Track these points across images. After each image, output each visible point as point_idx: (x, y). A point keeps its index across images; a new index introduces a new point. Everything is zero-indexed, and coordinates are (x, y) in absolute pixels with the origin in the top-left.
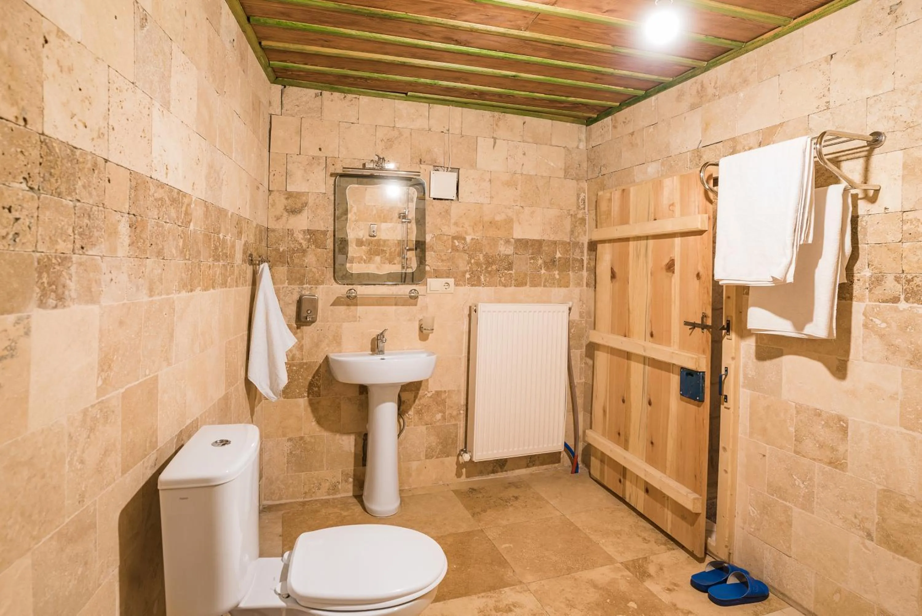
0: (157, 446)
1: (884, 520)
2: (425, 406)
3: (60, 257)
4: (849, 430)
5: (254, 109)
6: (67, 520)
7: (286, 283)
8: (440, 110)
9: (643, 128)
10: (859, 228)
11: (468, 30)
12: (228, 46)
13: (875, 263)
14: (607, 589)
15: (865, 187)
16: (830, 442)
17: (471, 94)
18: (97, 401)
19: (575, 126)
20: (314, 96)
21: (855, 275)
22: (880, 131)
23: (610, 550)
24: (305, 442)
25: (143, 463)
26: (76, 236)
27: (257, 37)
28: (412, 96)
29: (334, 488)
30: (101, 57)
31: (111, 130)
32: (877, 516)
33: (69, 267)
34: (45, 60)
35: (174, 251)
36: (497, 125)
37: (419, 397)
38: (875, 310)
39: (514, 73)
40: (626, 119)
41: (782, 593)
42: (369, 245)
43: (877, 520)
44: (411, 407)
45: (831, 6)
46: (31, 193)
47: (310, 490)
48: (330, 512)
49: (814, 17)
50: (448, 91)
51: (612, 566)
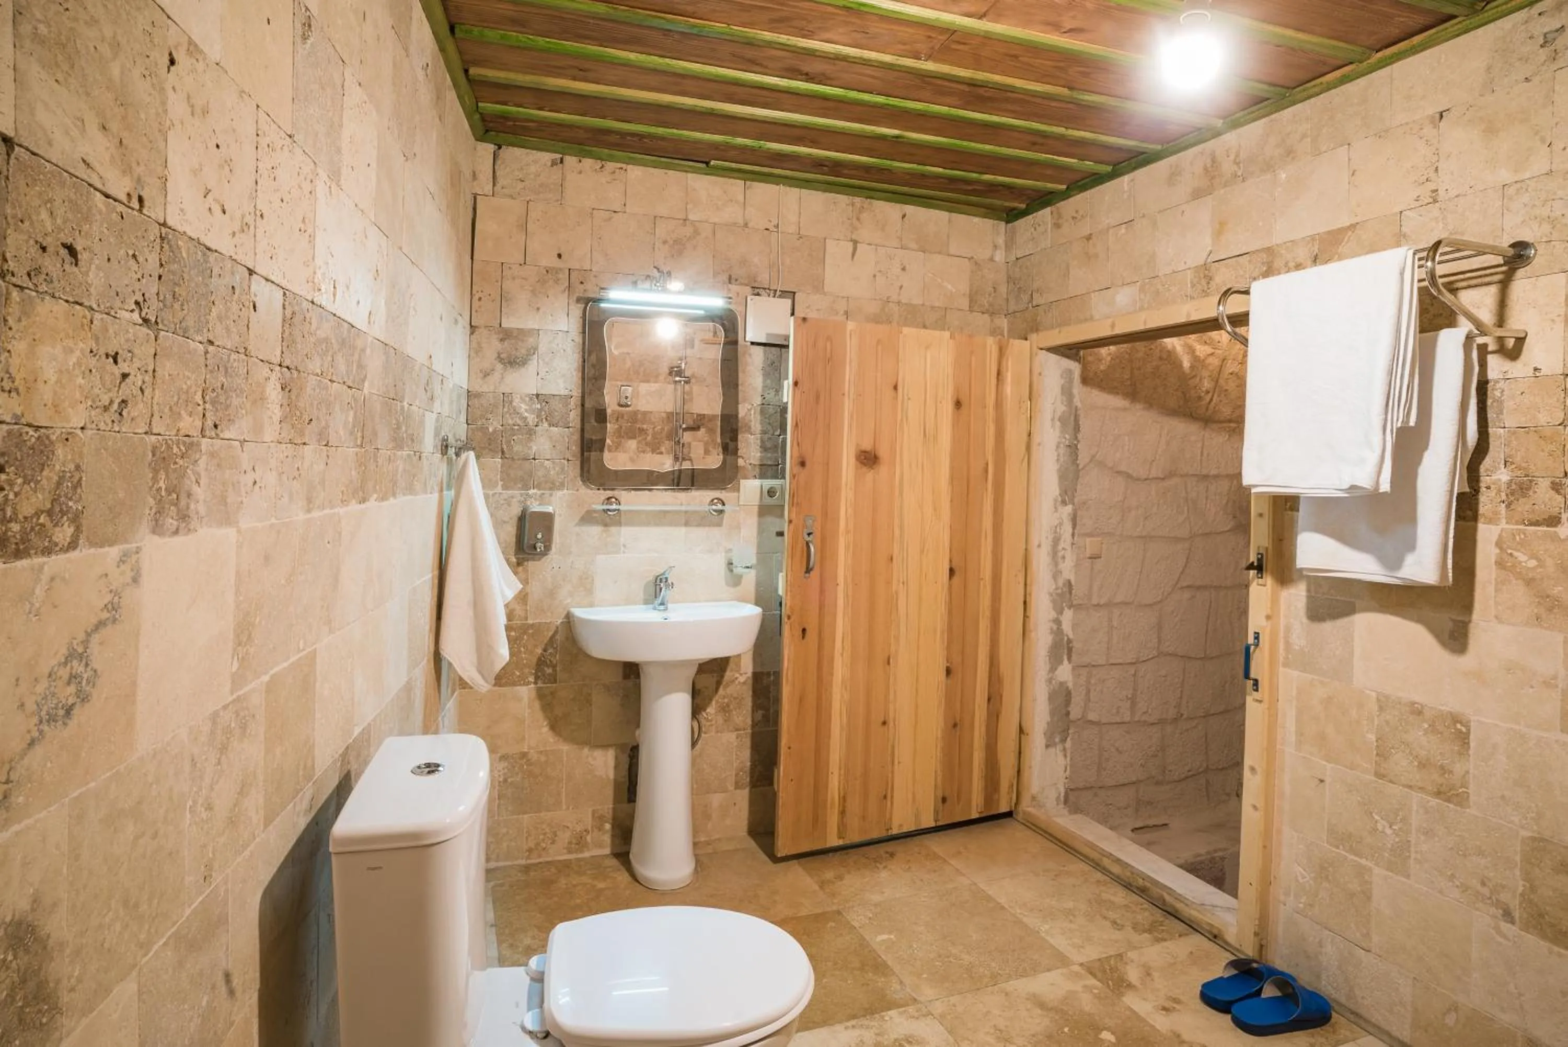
0: (314, 775)
1: (1533, 889)
2: (735, 698)
3: (184, 443)
4: (1472, 737)
5: (452, 185)
6: (188, 912)
7: (500, 487)
8: (763, 191)
9: (1108, 229)
10: (1489, 402)
11: (832, 56)
12: (420, 74)
13: (1518, 459)
14: (1062, 1010)
15: (1500, 332)
16: (1439, 758)
17: (819, 165)
18: (230, 699)
19: (989, 223)
20: (549, 164)
21: (1482, 478)
22: (1526, 239)
23: (1060, 942)
24: (529, 762)
25: (295, 805)
26: (207, 406)
27: (463, 61)
28: (716, 168)
29: (579, 842)
30: (247, 91)
31: (258, 218)
32: (1521, 883)
33: (196, 461)
34: (170, 92)
35: (342, 433)
36: (858, 219)
37: (724, 683)
38: (1518, 538)
39: (896, 132)
40: (1077, 212)
41: (1353, 1013)
42: (617, 420)
43: (1521, 889)
44: (711, 700)
45: (1443, 30)
46: (145, 330)
47: (538, 844)
48: (574, 883)
49: (1411, 49)
50: (779, 159)
51: (1065, 971)
